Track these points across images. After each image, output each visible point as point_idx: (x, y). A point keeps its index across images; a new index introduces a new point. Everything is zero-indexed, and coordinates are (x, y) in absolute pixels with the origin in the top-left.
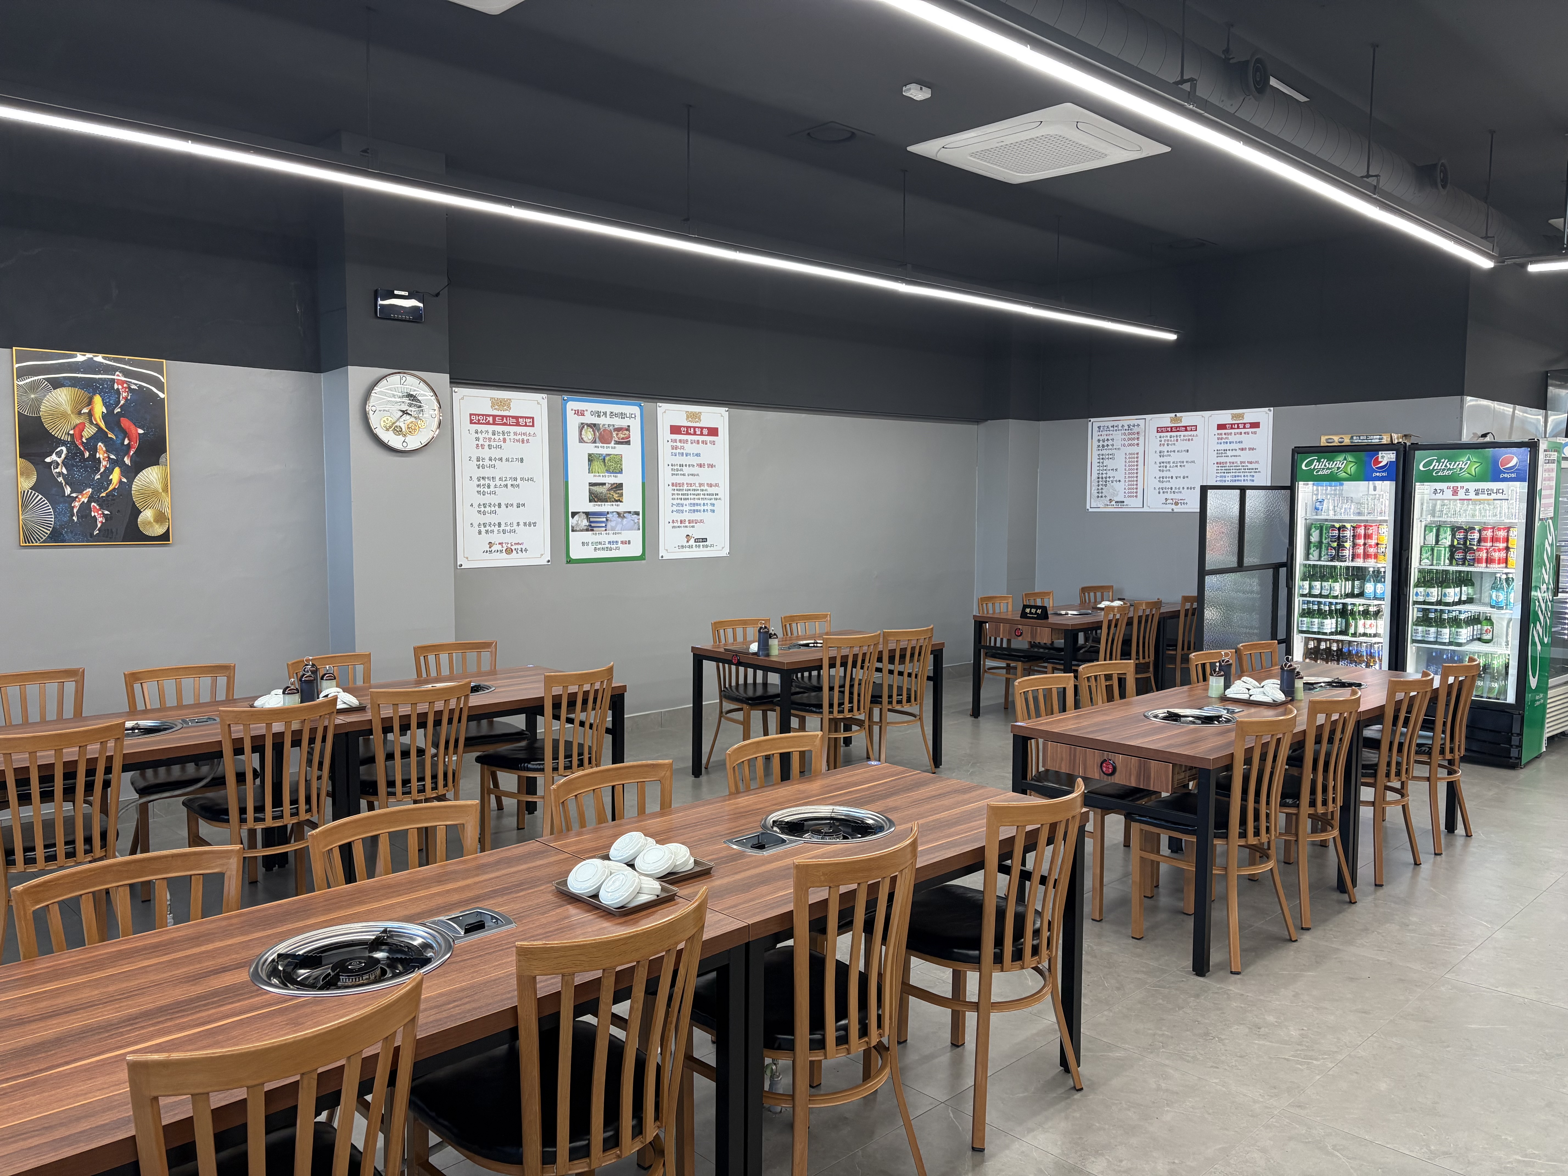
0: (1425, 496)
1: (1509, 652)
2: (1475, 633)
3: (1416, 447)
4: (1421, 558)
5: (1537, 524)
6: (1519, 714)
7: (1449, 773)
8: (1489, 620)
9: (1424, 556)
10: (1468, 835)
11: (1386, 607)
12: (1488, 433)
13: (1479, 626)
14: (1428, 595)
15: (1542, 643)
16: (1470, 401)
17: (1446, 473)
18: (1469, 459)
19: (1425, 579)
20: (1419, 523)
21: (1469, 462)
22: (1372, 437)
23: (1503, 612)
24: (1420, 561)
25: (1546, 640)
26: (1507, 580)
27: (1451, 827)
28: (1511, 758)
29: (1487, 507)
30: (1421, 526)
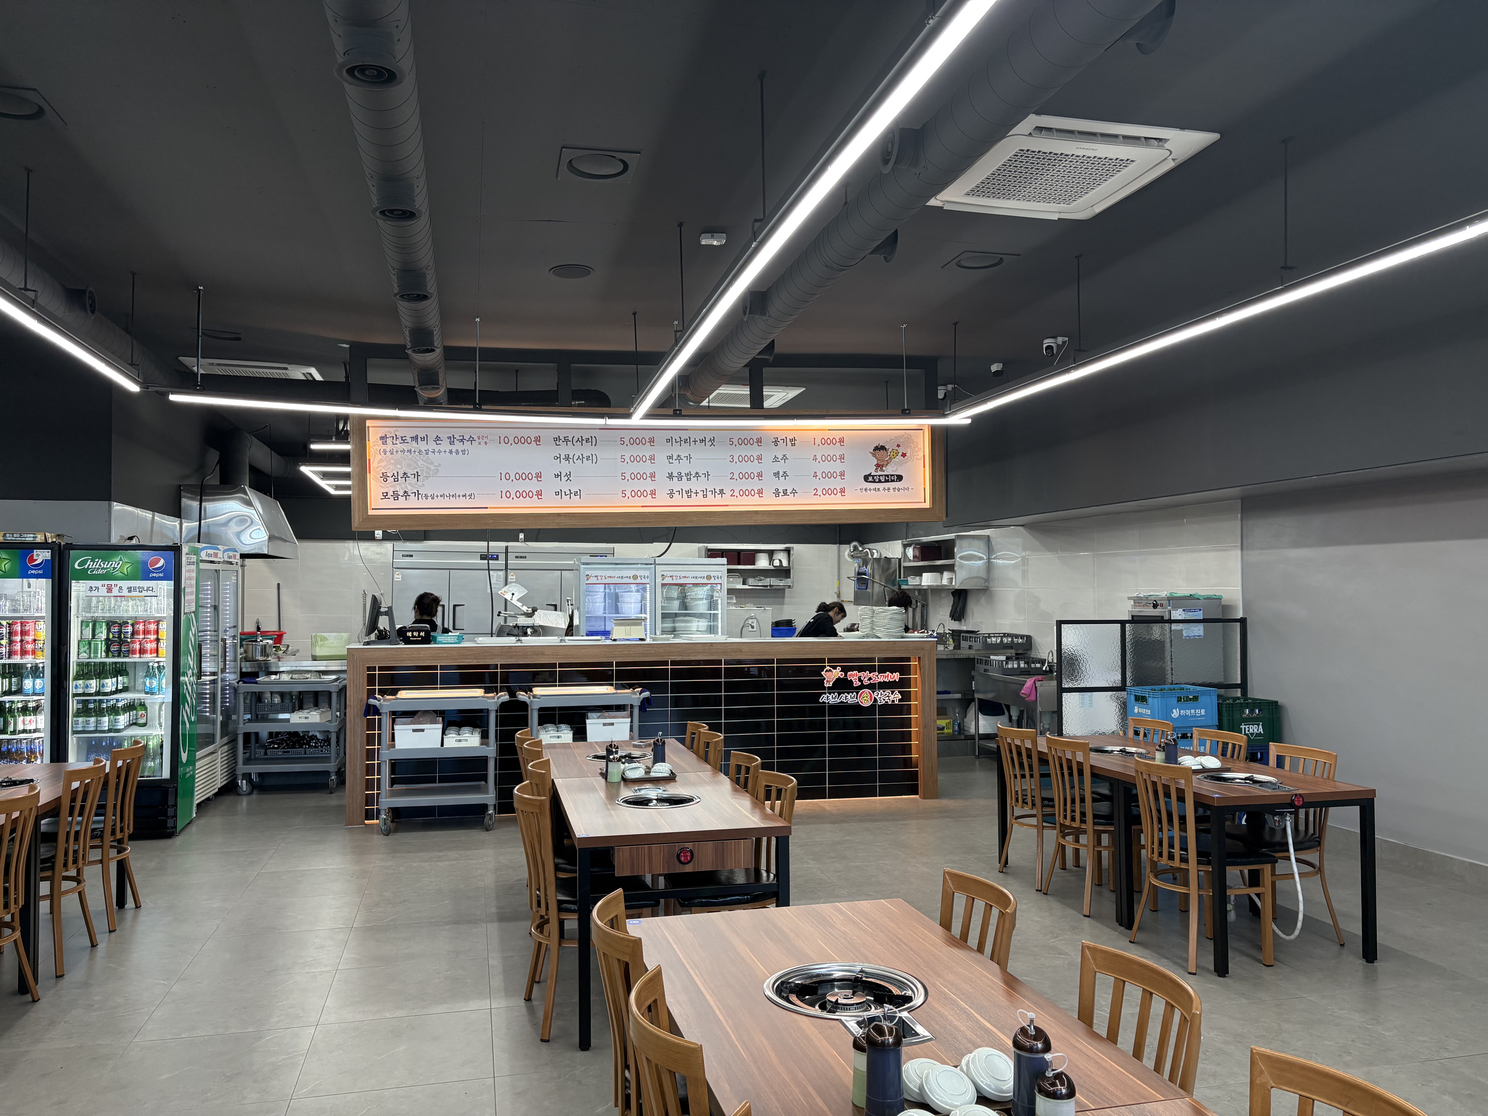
0: (81, 594)
1: (163, 733)
2: (131, 719)
3: (71, 547)
4: (78, 652)
5: (183, 617)
6: (174, 787)
7: (119, 852)
8: (143, 705)
9: (82, 650)
10: (138, 906)
11: (45, 700)
12: (134, 536)
13: (135, 712)
14: (87, 687)
15: (190, 722)
16: (117, 507)
17: (100, 572)
18: (121, 560)
19: (83, 671)
20: (76, 619)
21: (121, 562)
22: (25, 535)
23: (156, 697)
24: (78, 655)
25: (193, 719)
26: (159, 667)
27: (121, 903)
28: (168, 828)
29: (138, 603)
30: (78, 622)
